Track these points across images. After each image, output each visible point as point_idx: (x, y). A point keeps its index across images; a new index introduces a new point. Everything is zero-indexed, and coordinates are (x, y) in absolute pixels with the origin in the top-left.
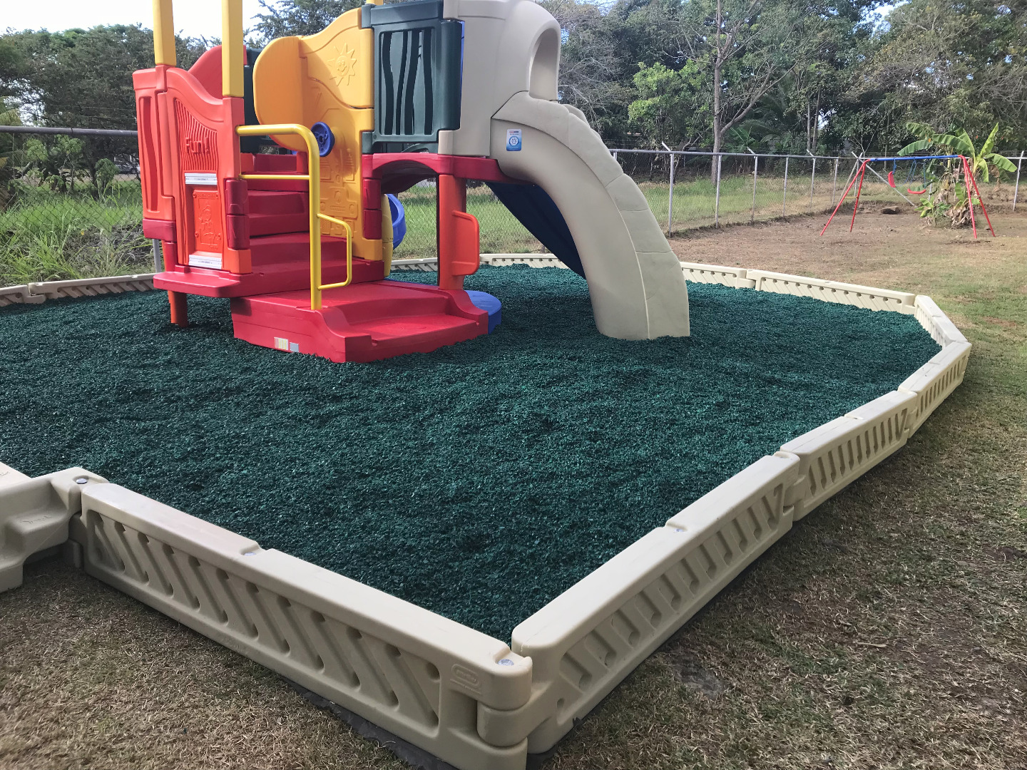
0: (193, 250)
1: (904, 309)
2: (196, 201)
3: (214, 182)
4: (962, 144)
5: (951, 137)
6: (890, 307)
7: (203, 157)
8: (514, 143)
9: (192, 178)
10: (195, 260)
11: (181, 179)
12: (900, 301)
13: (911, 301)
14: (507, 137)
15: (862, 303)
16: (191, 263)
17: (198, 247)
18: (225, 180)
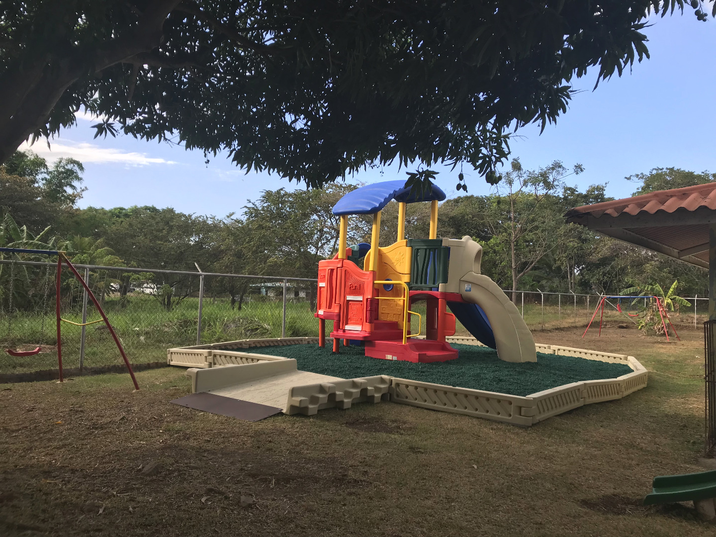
0: (347, 324)
1: (623, 362)
2: (350, 306)
3: (362, 300)
4: (657, 290)
5: (650, 287)
6: (617, 361)
7: (357, 290)
8: (468, 289)
9: (349, 298)
10: (347, 327)
11: (345, 297)
12: (621, 359)
13: (626, 359)
14: (466, 286)
15: (604, 360)
16: (346, 329)
17: (349, 322)
18: (367, 299)
